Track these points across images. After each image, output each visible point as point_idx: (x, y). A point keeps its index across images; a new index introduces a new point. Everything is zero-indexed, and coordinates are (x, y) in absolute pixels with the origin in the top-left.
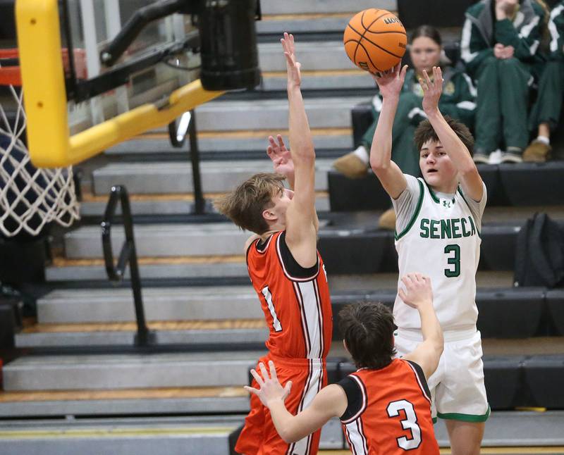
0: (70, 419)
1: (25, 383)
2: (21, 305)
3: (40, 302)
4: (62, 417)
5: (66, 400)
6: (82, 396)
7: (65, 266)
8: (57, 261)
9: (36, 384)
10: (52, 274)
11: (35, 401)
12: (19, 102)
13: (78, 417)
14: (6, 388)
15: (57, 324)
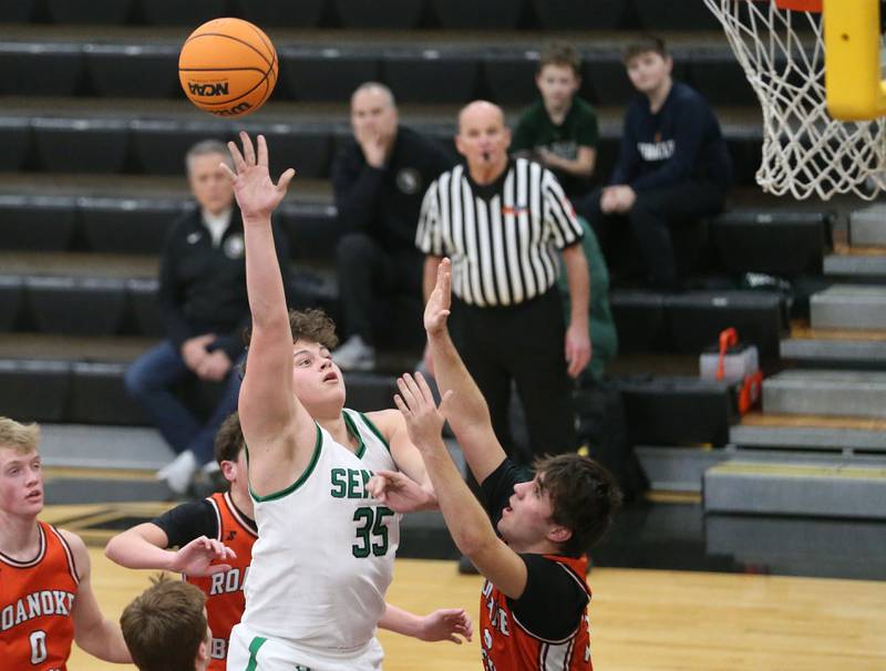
0: (847, 454)
1: (790, 404)
2: (789, 302)
3: (815, 299)
4: (838, 451)
5: (844, 429)
6: (864, 424)
7: (850, 254)
8: (840, 248)
9: (805, 406)
10: (831, 264)
11: (802, 427)
12: (818, 34)
13: (858, 451)
14: (766, 407)
15: (835, 330)
